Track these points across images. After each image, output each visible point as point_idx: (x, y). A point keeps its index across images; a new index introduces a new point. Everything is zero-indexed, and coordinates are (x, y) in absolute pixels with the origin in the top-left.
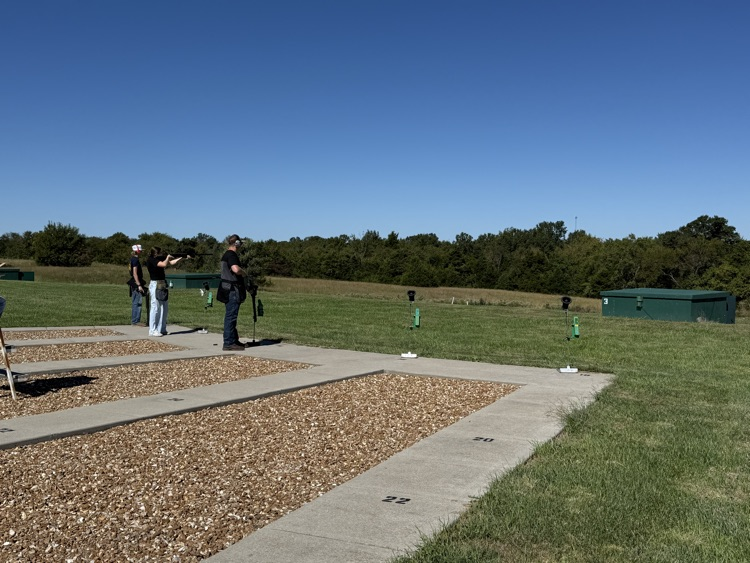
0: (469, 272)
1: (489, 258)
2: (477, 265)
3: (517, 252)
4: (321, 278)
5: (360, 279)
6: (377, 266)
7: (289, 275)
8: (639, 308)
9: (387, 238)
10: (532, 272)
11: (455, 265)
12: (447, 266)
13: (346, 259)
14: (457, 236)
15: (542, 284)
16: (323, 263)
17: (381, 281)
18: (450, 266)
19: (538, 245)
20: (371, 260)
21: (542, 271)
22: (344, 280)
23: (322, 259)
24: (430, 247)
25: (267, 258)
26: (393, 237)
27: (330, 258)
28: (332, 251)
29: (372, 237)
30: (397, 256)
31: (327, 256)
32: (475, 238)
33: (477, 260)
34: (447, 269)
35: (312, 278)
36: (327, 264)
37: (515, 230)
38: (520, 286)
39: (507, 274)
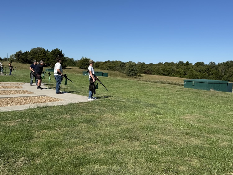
0: (212, 74)
1: (220, 70)
2: (216, 73)
3: (231, 68)
4: (161, 75)
5: (173, 76)
6: (180, 72)
7: (151, 74)
8: (193, 85)
9: (185, 63)
11: (207, 72)
12: (204, 73)
13: (169, 69)
14: (210, 63)
16: (162, 70)
17: (180, 77)
18: (205, 72)
20: (178, 70)
22: (168, 76)
24: (200, 66)
25: (144, 69)
26: (187, 63)
27: (164, 69)
28: (165, 67)
29: (181, 63)
30: (186, 69)
31: (163, 68)
32: (216, 64)
33: (216, 71)
34: (204, 74)
35: (158, 75)
37: (231, 61)
38: (230, 80)
39: (226, 76)
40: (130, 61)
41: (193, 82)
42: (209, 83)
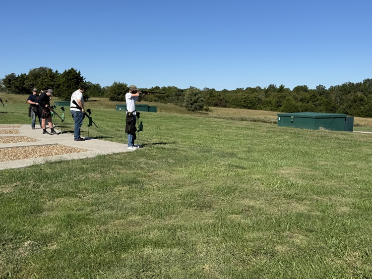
0: (320, 105)
1: (333, 98)
2: (327, 102)
3: (350, 95)
4: (241, 108)
5: (261, 109)
6: (270, 102)
7: (225, 106)
8: (292, 122)
9: (278, 87)
10: (357, 105)
11: (313, 102)
12: (308, 102)
13: (254, 99)
14: (317, 86)
15: (362, 112)
16: (242, 101)
17: (272, 110)
18: (310, 102)
19: (362, 91)
20: (268, 99)
21: (362, 105)
23: (242, 99)
24: (301, 92)
25: (214, 98)
26: (282, 87)
27: (245, 98)
28: (247, 95)
29: (272, 88)
30: (281, 97)
31: (244, 97)
33: (327, 99)
34: (308, 104)
36: (244, 101)
37: (350, 83)
39: (342, 107)
40: (191, 87)
41: (292, 117)
42: (317, 118)
